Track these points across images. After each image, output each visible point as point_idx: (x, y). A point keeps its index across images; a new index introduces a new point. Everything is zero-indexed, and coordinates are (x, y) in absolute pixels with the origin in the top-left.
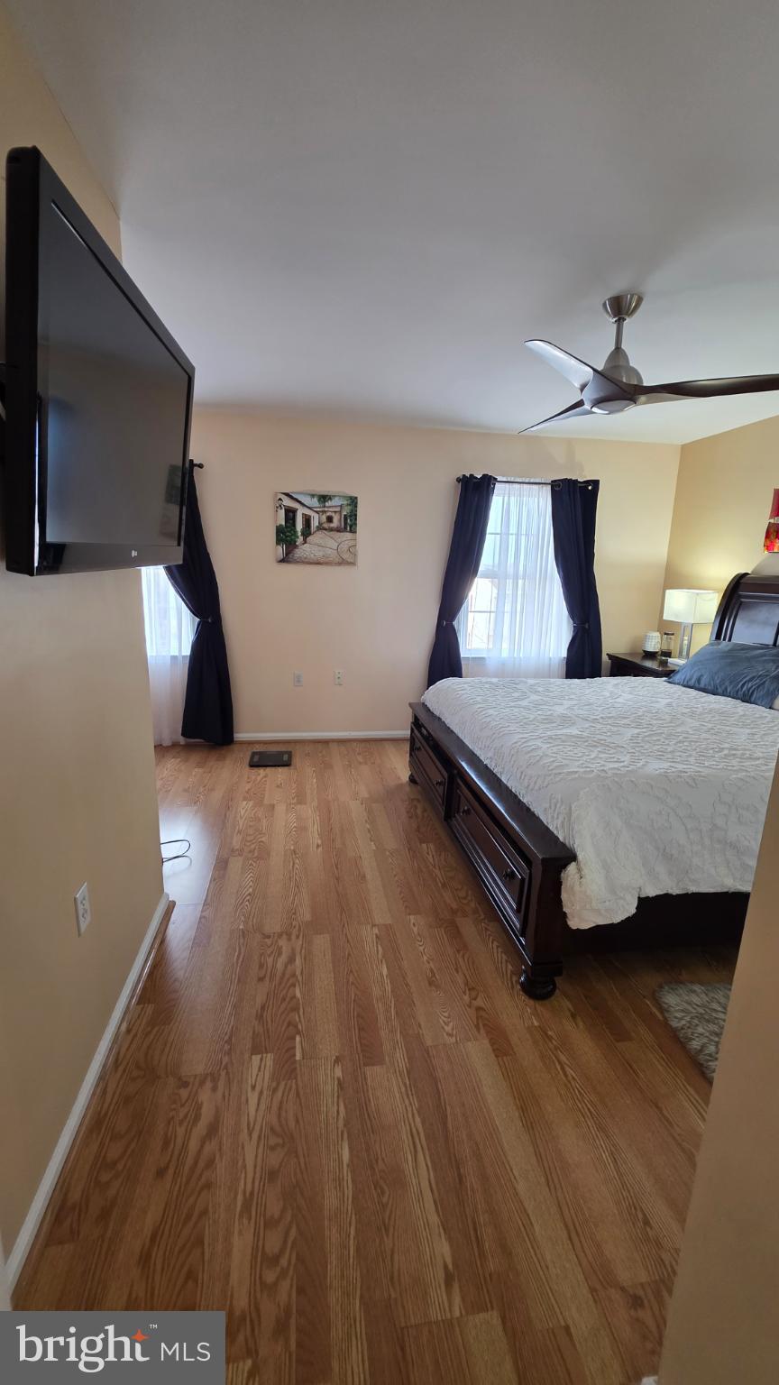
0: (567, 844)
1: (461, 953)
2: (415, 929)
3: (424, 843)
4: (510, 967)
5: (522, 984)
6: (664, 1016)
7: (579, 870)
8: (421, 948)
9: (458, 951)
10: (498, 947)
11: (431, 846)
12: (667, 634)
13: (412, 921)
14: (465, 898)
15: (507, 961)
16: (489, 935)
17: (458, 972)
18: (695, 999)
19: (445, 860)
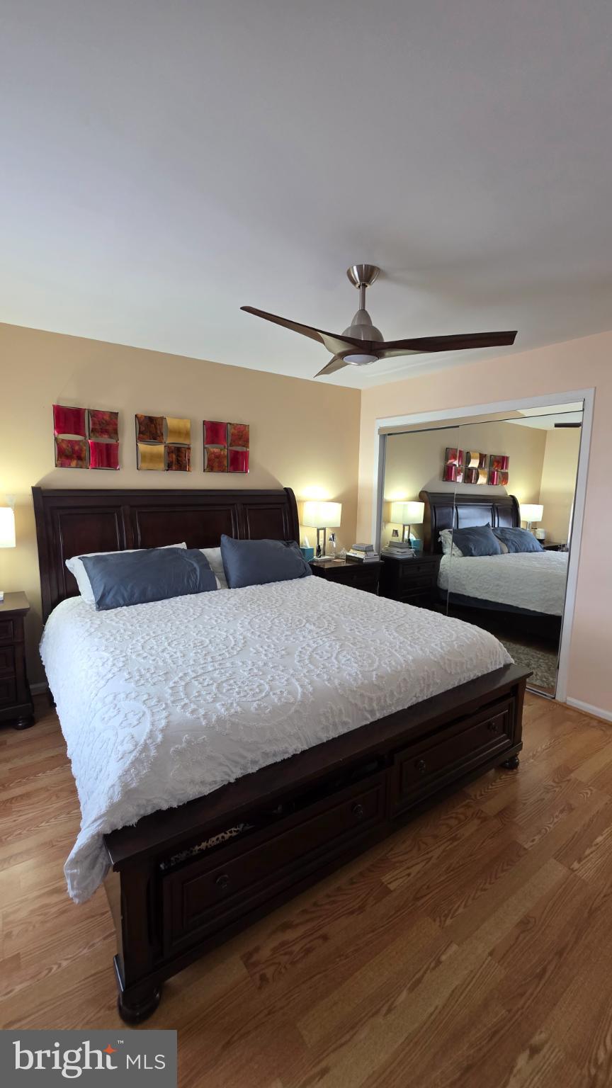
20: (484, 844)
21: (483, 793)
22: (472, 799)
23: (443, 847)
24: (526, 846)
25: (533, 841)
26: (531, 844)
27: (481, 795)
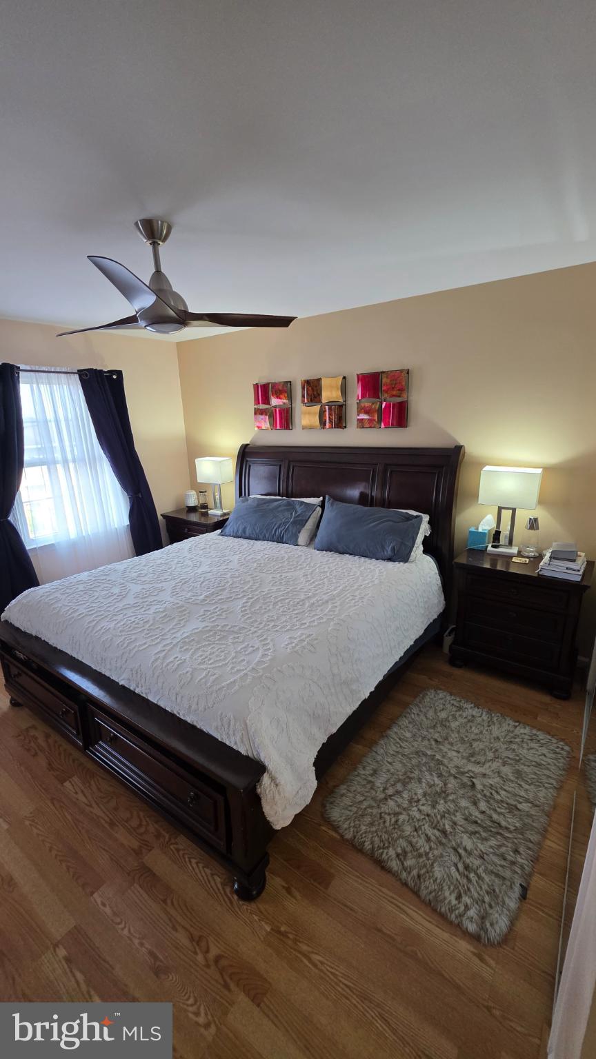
0: (250, 755)
1: (169, 901)
2: (108, 910)
3: (65, 781)
4: (218, 880)
5: (237, 892)
6: (339, 834)
7: (273, 779)
8: (126, 932)
9: (165, 901)
10: (197, 863)
11: (75, 779)
12: (202, 492)
13: (99, 900)
14: (140, 825)
15: (212, 875)
16: (184, 854)
17: (176, 930)
18: (347, 801)
19: (99, 789)
20: (103, 851)
21: (181, 853)
22: (170, 839)
23: (103, 815)
24: (95, 895)
25: (104, 905)
26: (99, 903)
27: (178, 850)
